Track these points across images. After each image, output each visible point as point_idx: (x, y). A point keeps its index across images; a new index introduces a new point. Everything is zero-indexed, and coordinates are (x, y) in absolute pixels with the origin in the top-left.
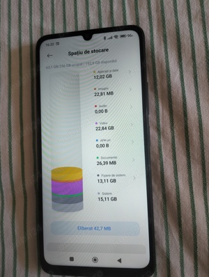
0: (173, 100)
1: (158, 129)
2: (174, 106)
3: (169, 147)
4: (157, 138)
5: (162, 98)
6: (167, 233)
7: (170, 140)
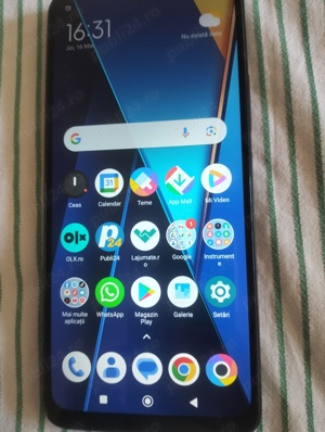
0: (295, 108)
1: (267, 161)
2: (296, 118)
3: (287, 192)
4: (265, 176)
5: (275, 105)
6: (282, 352)
7: (289, 180)
